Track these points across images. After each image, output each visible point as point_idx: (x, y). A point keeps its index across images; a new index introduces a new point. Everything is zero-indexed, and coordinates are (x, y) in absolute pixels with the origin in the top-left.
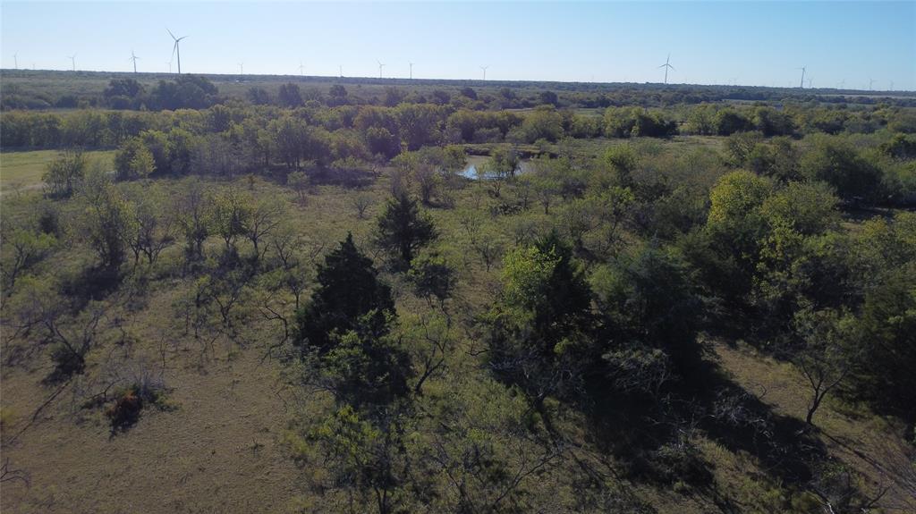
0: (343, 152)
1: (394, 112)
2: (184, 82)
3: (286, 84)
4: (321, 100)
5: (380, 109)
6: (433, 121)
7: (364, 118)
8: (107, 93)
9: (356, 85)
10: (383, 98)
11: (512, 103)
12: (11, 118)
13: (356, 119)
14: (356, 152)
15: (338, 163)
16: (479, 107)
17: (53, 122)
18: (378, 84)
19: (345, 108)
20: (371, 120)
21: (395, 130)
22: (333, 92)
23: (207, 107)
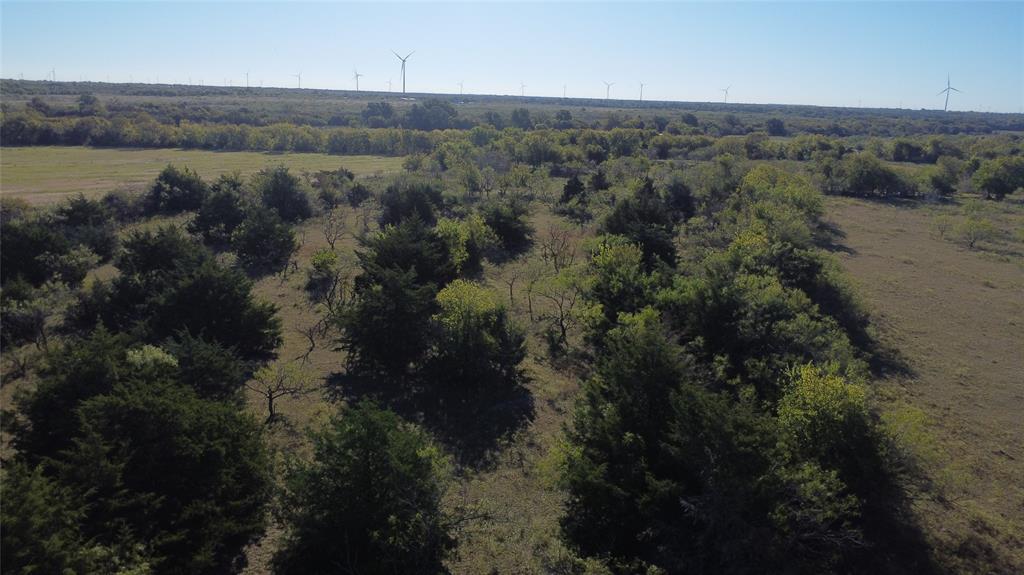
0: (570, 158)
1: (608, 134)
2: (431, 105)
3: (519, 106)
4: (548, 123)
5: (599, 132)
6: (635, 141)
7: (585, 139)
8: (366, 115)
9: (580, 108)
10: (604, 122)
11: (735, 129)
12: (341, 133)
13: (579, 139)
14: (579, 159)
15: (567, 164)
16: (696, 132)
17: (366, 136)
18: (603, 106)
19: (572, 130)
20: (590, 140)
21: (607, 147)
22: (559, 117)
23: (469, 129)
